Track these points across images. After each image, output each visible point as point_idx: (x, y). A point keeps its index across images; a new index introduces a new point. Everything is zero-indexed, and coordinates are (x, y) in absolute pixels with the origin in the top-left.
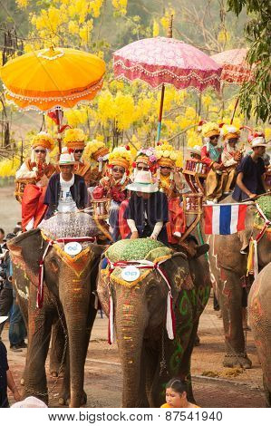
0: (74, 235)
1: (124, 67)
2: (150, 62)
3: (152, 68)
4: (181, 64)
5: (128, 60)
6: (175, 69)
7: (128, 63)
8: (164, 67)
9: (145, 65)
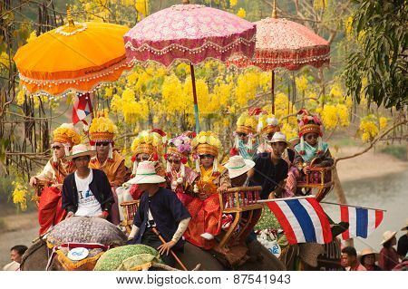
0: (82, 240)
1: (133, 48)
2: (156, 38)
3: (159, 44)
4: (191, 34)
5: (134, 40)
6: (184, 42)
7: (135, 43)
8: (171, 42)
9: (151, 43)
